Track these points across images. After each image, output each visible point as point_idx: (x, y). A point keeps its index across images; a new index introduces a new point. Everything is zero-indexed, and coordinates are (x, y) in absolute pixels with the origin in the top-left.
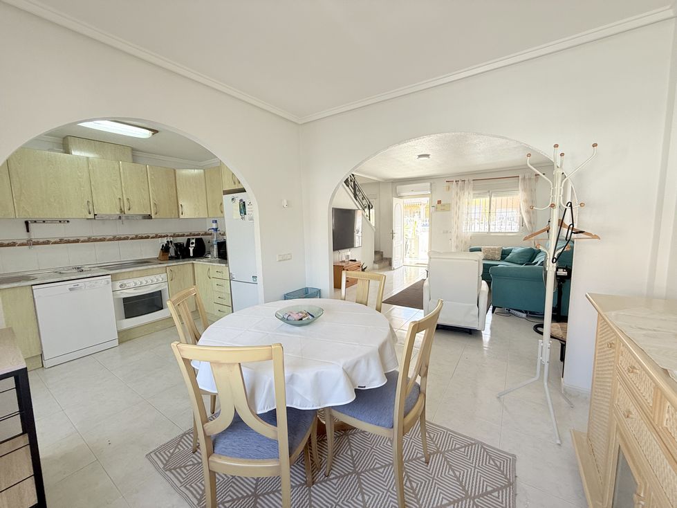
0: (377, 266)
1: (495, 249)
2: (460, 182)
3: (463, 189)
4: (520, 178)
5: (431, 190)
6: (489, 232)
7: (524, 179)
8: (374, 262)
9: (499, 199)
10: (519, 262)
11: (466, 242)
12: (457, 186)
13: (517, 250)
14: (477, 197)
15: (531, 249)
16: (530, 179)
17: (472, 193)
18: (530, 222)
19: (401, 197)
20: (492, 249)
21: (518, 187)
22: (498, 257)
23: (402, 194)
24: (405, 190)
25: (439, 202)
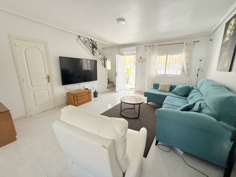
0: (108, 90)
1: (166, 85)
2: (151, 47)
3: (153, 51)
4: (184, 44)
5: (137, 51)
6: (165, 74)
7: (187, 44)
8: (108, 88)
9: (172, 56)
10: (180, 95)
11: (153, 80)
12: (150, 49)
13: (179, 86)
14: (160, 55)
15: (188, 87)
16: (190, 44)
17: (157, 53)
18: (188, 70)
19: (122, 55)
20: (165, 85)
21: (183, 49)
22: (168, 90)
23: (123, 53)
24: (125, 51)
25: (141, 58)
